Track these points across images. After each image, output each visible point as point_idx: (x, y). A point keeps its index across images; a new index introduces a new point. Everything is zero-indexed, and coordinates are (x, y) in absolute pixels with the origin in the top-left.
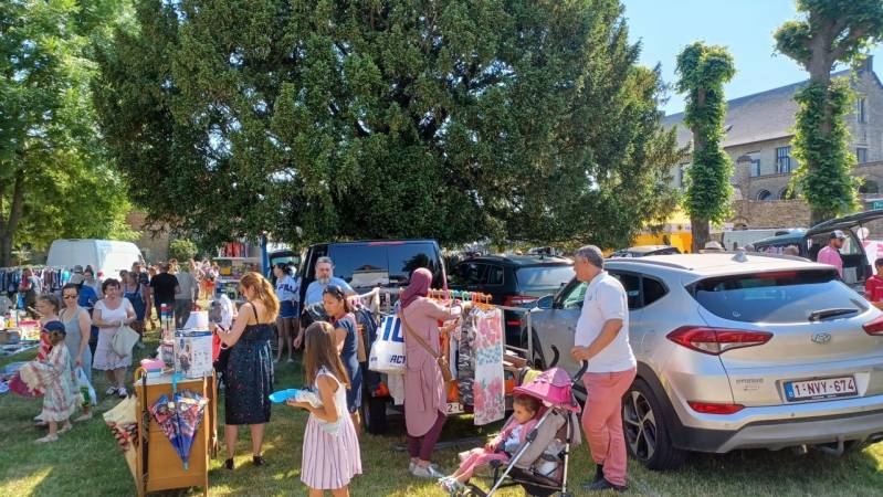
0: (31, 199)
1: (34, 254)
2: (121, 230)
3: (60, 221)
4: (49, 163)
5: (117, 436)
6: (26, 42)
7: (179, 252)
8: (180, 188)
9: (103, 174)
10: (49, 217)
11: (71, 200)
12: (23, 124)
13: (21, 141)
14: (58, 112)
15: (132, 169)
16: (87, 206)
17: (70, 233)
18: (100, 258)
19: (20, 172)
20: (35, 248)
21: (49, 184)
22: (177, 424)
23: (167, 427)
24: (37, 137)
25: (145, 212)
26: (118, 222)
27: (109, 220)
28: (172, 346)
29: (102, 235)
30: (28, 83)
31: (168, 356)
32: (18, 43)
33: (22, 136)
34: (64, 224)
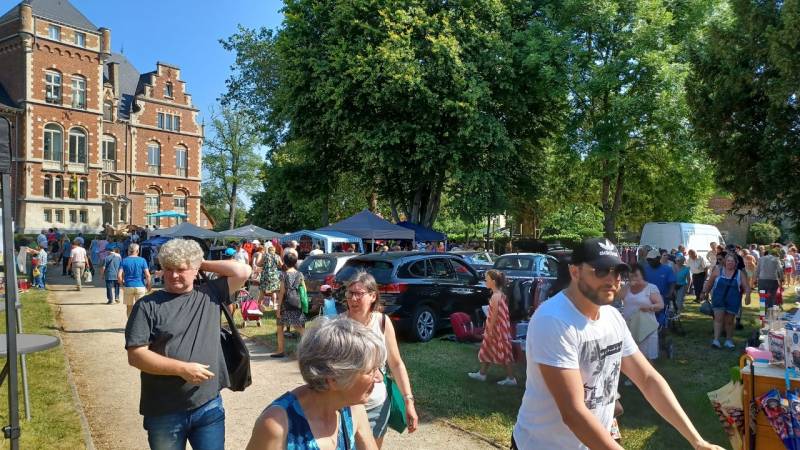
0: (629, 189)
1: (628, 234)
2: (704, 214)
3: (651, 207)
4: (644, 158)
5: (721, 418)
6: (631, 61)
7: (759, 235)
8: (773, 171)
9: (689, 163)
10: (641, 204)
11: (660, 188)
12: (626, 128)
13: (623, 142)
14: (654, 114)
15: (722, 157)
16: (674, 192)
17: (659, 217)
18: (684, 239)
19: (622, 168)
20: (631, 229)
21: (643, 176)
22: (791, 425)
23: (778, 424)
24: (636, 137)
25: (730, 196)
26: (701, 207)
27: (693, 205)
28: (782, 338)
29: (687, 219)
30: (630, 93)
31: (776, 348)
32: (625, 63)
33: (624, 137)
34: (654, 209)
